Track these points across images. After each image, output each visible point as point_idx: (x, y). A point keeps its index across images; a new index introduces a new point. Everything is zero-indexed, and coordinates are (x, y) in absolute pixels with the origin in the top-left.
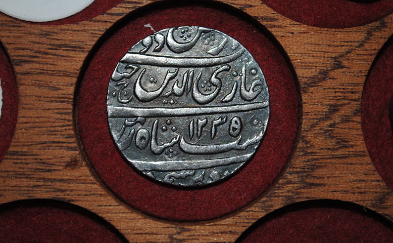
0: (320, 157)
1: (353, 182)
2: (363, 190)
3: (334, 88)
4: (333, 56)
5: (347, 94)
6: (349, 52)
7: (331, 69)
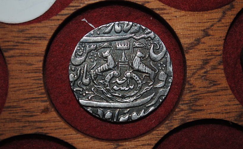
0: (200, 93)
1: (222, 107)
2: (228, 111)
3: (205, 49)
4: (203, 29)
5: (213, 52)
6: (212, 26)
7: (202, 37)
